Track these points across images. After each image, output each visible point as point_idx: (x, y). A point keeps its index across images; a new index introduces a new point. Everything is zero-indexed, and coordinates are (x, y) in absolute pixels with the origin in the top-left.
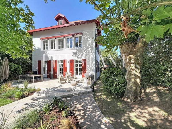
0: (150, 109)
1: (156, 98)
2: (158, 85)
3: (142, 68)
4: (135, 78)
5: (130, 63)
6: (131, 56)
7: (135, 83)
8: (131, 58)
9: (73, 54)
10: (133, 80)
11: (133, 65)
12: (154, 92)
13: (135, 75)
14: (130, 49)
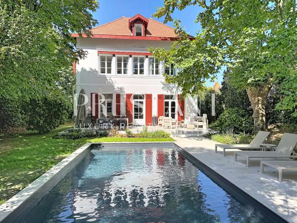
0: (275, 136)
1: (276, 130)
2: (276, 123)
3: (266, 109)
4: (262, 116)
5: (258, 104)
6: (260, 98)
7: (262, 121)
8: (259, 100)
9: (163, 86)
10: (260, 118)
11: (260, 106)
12: (274, 127)
13: (262, 114)
14: (258, 92)
